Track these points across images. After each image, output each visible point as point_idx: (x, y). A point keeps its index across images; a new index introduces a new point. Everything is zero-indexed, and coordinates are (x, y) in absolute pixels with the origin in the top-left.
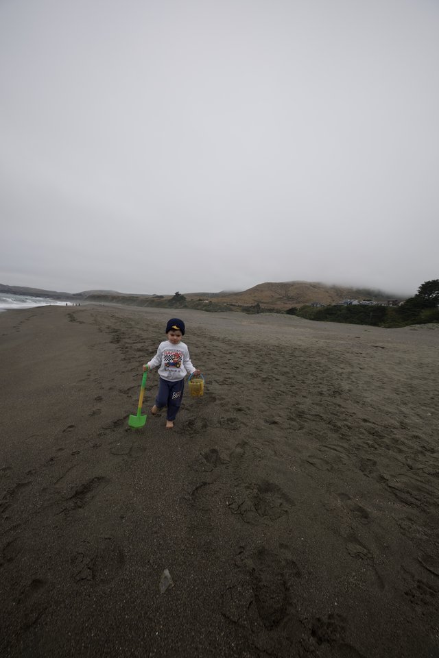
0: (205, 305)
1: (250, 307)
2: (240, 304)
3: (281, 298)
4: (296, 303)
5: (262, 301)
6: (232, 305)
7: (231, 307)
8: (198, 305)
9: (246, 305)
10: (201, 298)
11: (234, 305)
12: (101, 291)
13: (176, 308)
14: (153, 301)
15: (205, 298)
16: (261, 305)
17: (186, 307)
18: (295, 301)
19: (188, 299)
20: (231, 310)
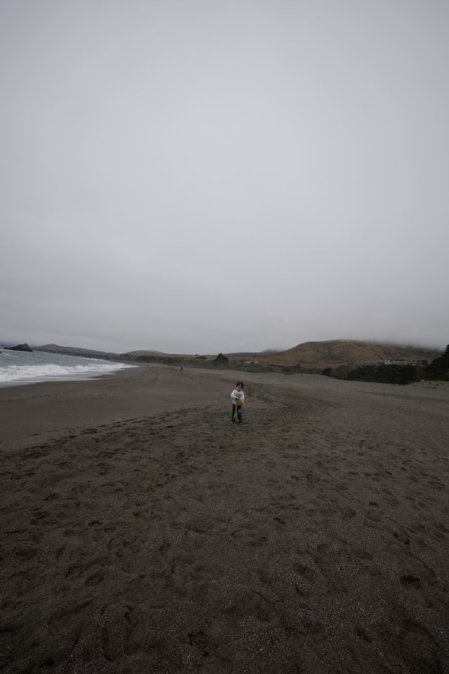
0: (247, 366)
1: (291, 367)
2: (281, 364)
3: (323, 358)
4: (340, 362)
5: (305, 361)
6: (272, 365)
7: (272, 367)
8: (240, 366)
9: (287, 365)
10: (243, 358)
11: (275, 366)
12: (146, 352)
13: (220, 369)
14: (197, 362)
15: (247, 358)
16: (302, 365)
17: (229, 368)
18: (339, 361)
19: (231, 360)
20: (272, 371)
